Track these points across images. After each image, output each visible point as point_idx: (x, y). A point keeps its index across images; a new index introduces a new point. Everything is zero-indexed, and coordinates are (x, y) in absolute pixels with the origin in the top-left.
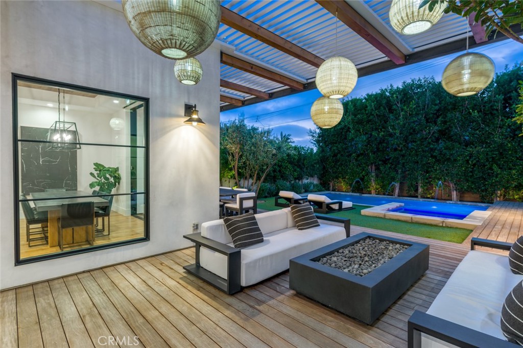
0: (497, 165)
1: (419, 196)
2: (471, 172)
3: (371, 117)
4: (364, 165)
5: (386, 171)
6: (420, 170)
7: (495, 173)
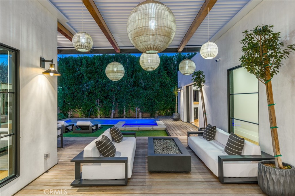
0: (156, 99)
1: (124, 117)
2: (147, 103)
3: (98, 70)
4: (93, 100)
5: (107, 103)
6: (125, 102)
7: (156, 103)
